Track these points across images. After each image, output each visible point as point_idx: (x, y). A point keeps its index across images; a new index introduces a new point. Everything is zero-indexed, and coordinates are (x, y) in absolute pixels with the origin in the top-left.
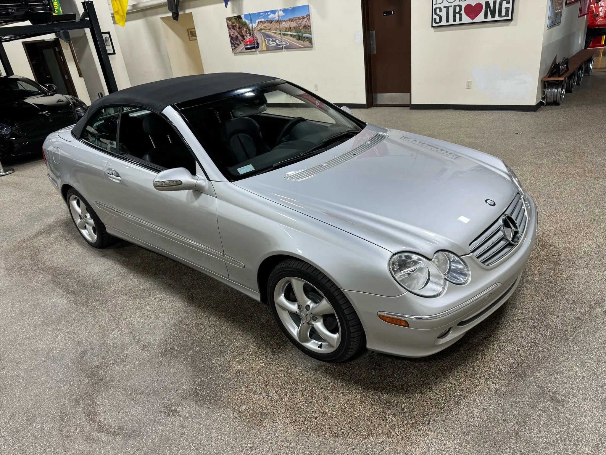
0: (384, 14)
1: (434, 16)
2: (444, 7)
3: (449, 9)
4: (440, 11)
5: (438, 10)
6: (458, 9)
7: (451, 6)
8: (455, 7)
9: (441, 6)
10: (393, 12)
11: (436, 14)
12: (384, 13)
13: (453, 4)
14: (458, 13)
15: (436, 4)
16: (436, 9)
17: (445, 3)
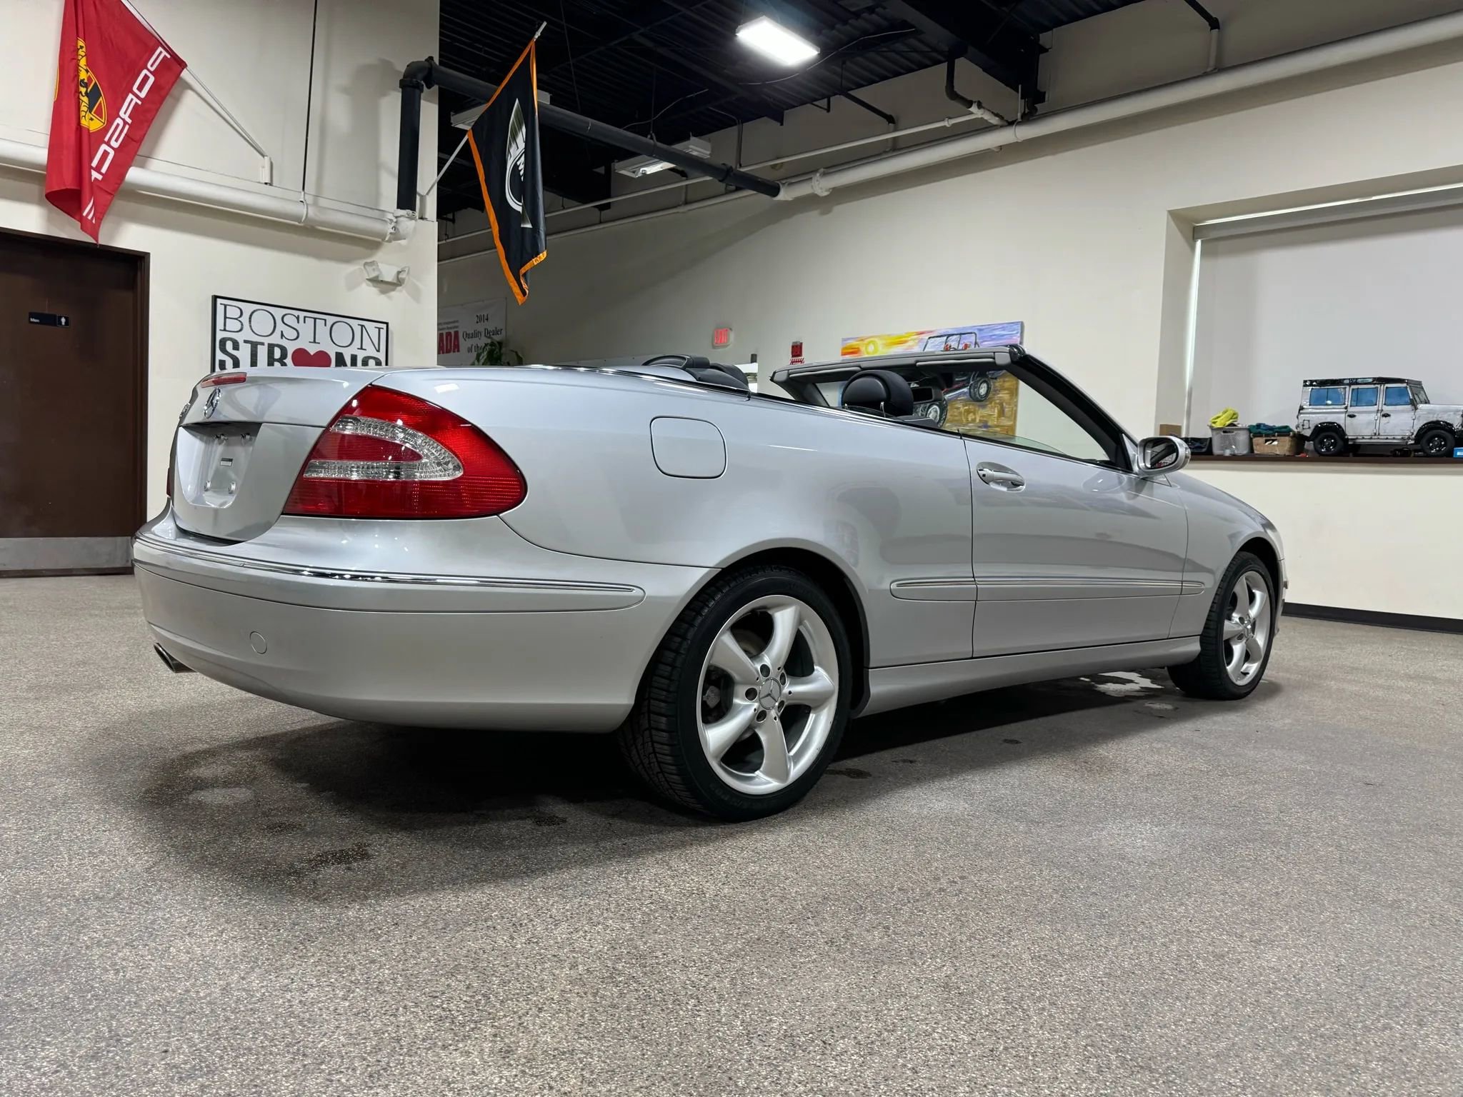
0: (32, 320)
1: (220, 356)
2: (246, 342)
3: (256, 348)
4: (236, 346)
5: (229, 346)
6: (277, 353)
7: (263, 344)
8: (271, 348)
9: (240, 338)
10: (63, 320)
11: (224, 350)
12: (32, 315)
13: (267, 341)
14: (277, 360)
15: (225, 330)
16: (223, 341)
17: (247, 334)
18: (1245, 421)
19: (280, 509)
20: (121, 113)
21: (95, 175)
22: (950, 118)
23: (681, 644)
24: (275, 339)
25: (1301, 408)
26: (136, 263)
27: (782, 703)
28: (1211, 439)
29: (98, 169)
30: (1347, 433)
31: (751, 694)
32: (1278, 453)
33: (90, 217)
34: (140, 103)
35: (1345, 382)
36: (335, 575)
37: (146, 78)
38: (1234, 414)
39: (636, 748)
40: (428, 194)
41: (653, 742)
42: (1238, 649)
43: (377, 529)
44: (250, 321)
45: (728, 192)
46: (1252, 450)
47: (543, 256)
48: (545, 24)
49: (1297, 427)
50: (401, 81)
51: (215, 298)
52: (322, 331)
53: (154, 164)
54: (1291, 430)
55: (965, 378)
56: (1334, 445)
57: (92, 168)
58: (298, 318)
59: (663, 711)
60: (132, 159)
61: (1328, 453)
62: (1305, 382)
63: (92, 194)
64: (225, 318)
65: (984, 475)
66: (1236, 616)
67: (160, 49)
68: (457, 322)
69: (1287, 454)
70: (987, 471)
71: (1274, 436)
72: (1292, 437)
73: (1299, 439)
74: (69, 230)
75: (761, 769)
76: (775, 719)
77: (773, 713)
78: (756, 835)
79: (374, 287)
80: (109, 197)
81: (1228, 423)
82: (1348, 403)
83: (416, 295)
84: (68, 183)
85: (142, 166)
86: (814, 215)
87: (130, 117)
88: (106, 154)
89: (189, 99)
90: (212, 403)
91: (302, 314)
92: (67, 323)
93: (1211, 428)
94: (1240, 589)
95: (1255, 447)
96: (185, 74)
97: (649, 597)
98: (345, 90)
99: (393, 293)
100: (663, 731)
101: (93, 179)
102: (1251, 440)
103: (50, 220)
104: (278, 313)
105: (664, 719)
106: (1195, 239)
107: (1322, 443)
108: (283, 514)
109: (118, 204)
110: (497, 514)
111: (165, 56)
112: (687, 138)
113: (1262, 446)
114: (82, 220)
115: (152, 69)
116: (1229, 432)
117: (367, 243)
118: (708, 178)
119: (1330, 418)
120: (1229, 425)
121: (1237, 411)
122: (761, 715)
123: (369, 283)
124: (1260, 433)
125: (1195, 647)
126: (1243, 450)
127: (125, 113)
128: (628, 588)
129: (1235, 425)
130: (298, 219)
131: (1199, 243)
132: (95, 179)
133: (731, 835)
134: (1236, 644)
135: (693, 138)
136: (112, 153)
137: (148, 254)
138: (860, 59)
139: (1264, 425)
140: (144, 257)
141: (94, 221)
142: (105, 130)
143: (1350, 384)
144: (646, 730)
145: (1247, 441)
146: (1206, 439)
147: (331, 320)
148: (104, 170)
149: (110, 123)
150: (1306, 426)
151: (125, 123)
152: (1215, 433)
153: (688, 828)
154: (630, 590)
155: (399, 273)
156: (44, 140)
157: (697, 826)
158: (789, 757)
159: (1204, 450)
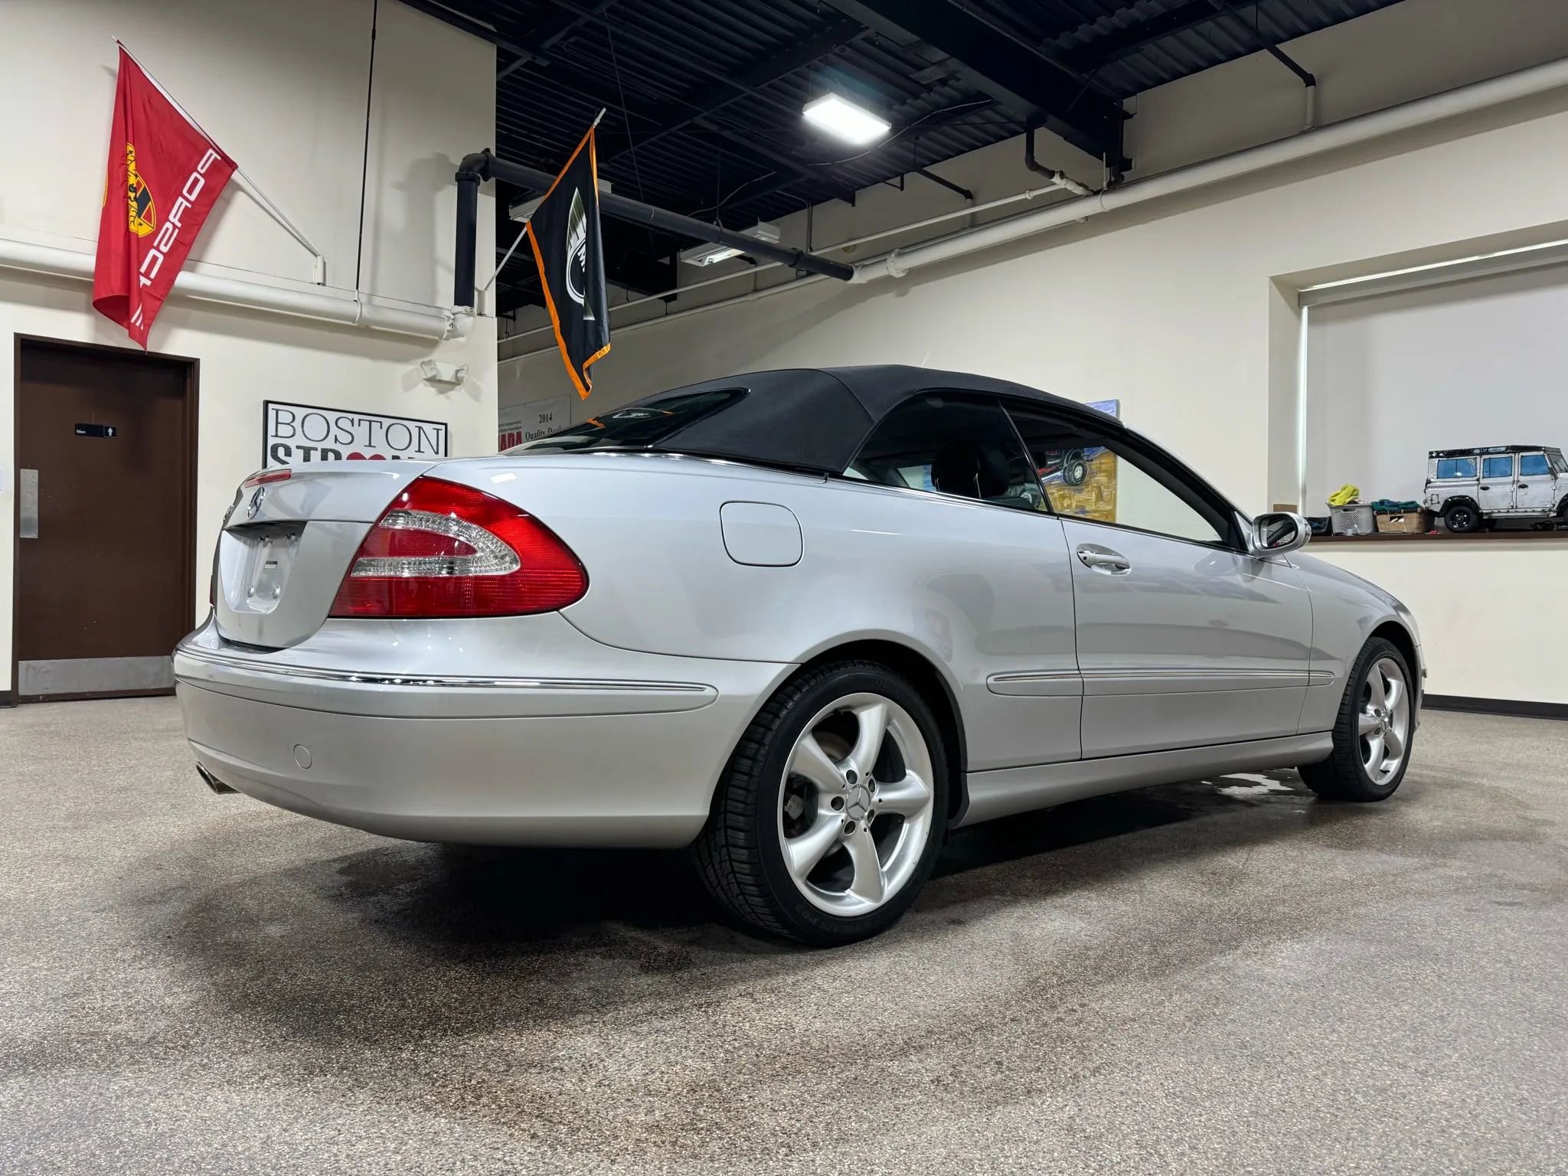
0: (79, 431)
2: (298, 447)
3: (309, 453)
4: (288, 453)
5: (281, 452)
7: (316, 449)
8: (324, 453)
9: (292, 443)
10: (110, 431)
11: (275, 457)
12: (79, 426)
13: (320, 446)
15: (277, 436)
16: (275, 448)
17: (300, 440)
18: (1367, 498)
19: (326, 613)
20: (171, 217)
21: (144, 281)
22: (1031, 190)
23: (758, 750)
24: (329, 444)
25: (1428, 482)
26: (185, 370)
27: (872, 813)
28: (1330, 518)
29: (147, 275)
30: (1481, 507)
31: (837, 804)
32: (1405, 531)
33: (138, 324)
34: (189, 206)
35: (1475, 451)
36: (384, 680)
37: (196, 181)
38: (1354, 490)
39: (713, 867)
40: (486, 289)
41: (731, 860)
42: (1375, 745)
43: (429, 629)
44: (303, 426)
45: (799, 278)
46: (1376, 528)
47: (606, 349)
48: (604, 110)
49: (1425, 502)
50: (457, 174)
51: (267, 403)
52: (378, 434)
53: (203, 268)
54: (1418, 506)
55: (1058, 461)
56: (1467, 520)
57: (140, 273)
58: (352, 421)
59: (741, 825)
60: (182, 264)
61: (1461, 529)
62: (1431, 453)
63: (141, 300)
64: (277, 423)
65: (1085, 558)
66: (1371, 709)
67: (210, 151)
68: (519, 422)
69: (1416, 531)
70: (1088, 554)
71: (1400, 513)
72: (1420, 514)
73: (1428, 515)
74: (116, 337)
75: (852, 887)
76: (865, 830)
77: (863, 824)
78: (850, 963)
79: (432, 386)
80: (158, 303)
81: (1348, 500)
82: (1480, 474)
83: (476, 394)
84: (116, 289)
85: (192, 270)
86: (890, 298)
87: (179, 221)
88: (155, 259)
89: (240, 200)
90: (256, 503)
91: (356, 417)
92: (114, 434)
93: (1331, 507)
94: (1374, 677)
95: (1379, 525)
96: (236, 176)
97: (724, 697)
98: (400, 186)
99: (451, 393)
100: (741, 847)
101: (141, 284)
102: (1374, 517)
103: (97, 329)
104: (332, 417)
105: (742, 835)
106: (1300, 306)
107: (1453, 518)
108: (329, 617)
109: (168, 310)
110: (557, 609)
111: (216, 158)
112: (755, 223)
113: (1386, 524)
114: (129, 326)
115: (202, 171)
116: (1350, 510)
117: (423, 342)
118: (779, 264)
119: (1461, 492)
120: (1350, 503)
121: (1357, 487)
122: (850, 827)
123: (425, 382)
124: (1384, 510)
125: (1327, 743)
126: (1366, 529)
127: (174, 217)
128: (699, 687)
129: (1356, 503)
130: (352, 319)
131: (1305, 310)
132: (144, 285)
133: (821, 963)
134: (1372, 739)
135: (761, 224)
136: (161, 258)
137: (198, 360)
138: (932, 133)
139: (1388, 501)
140: (193, 363)
141: (142, 328)
142: (154, 235)
143: (1481, 454)
144: (723, 846)
145: (1371, 519)
146: (1325, 519)
147: (387, 422)
148: (153, 275)
149: (159, 227)
150: (1435, 500)
151: (175, 227)
152: (1334, 511)
153: (774, 956)
154: (702, 689)
155: (457, 371)
156: (92, 246)
157: (783, 952)
158: (882, 873)
159: (1323, 530)
